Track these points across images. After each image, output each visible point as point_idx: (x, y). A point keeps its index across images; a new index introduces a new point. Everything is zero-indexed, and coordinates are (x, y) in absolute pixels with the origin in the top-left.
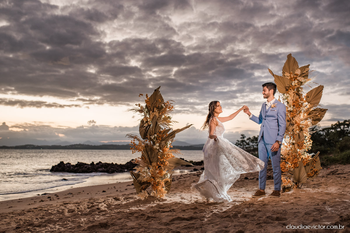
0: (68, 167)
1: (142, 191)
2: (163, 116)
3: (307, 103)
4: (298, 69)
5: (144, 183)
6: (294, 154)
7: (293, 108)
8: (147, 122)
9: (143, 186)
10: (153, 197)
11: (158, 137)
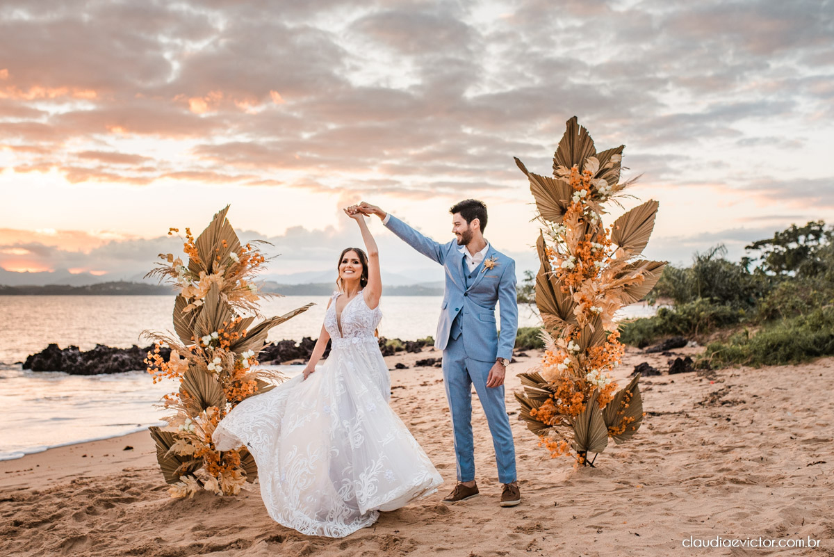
0: (69, 358)
1: (181, 478)
3: (614, 247)
4: (592, 157)
5: (188, 458)
6: (577, 379)
7: (576, 262)
8: (192, 300)
9: (185, 465)
10: (211, 493)
11: (222, 339)
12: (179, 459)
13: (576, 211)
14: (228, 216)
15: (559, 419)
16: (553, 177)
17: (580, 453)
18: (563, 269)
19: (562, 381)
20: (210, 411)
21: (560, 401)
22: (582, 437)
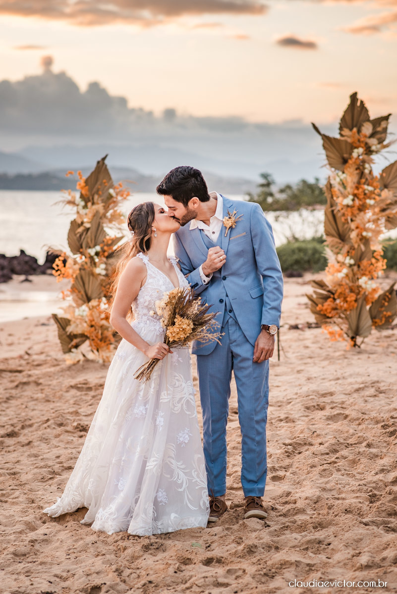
1: (73, 350)
2: (111, 212)
4: (368, 123)
5: (75, 336)
6: (351, 284)
7: (353, 200)
8: (82, 223)
9: (75, 341)
10: (92, 361)
11: (104, 251)
12: (72, 337)
13: (355, 163)
14: (106, 162)
15: (337, 313)
16: (338, 136)
17: (353, 338)
18: (344, 206)
19: (340, 285)
20: (94, 303)
21: (338, 301)
22: (354, 326)
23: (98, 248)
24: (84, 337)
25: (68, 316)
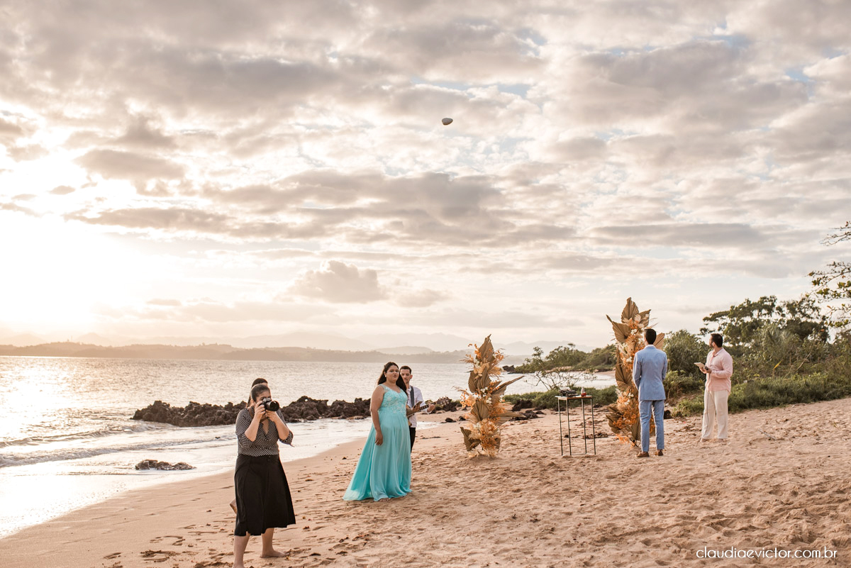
1: (472, 449)
2: (494, 368)
4: (638, 315)
5: (474, 441)
6: (632, 409)
8: (477, 374)
9: (474, 444)
10: (484, 455)
11: (489, 390)
12: (472, 441)
15: (625, 427)
16: (621, 323)
17: (634, 441)
19: (626, 410)
20: (485, 421)
21: (624, 419)
22: (635, 434)
23: (487, 388)
24: (478, 441)
25: (469, 429)
